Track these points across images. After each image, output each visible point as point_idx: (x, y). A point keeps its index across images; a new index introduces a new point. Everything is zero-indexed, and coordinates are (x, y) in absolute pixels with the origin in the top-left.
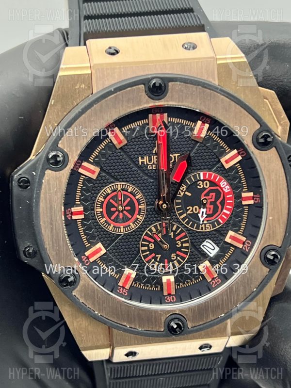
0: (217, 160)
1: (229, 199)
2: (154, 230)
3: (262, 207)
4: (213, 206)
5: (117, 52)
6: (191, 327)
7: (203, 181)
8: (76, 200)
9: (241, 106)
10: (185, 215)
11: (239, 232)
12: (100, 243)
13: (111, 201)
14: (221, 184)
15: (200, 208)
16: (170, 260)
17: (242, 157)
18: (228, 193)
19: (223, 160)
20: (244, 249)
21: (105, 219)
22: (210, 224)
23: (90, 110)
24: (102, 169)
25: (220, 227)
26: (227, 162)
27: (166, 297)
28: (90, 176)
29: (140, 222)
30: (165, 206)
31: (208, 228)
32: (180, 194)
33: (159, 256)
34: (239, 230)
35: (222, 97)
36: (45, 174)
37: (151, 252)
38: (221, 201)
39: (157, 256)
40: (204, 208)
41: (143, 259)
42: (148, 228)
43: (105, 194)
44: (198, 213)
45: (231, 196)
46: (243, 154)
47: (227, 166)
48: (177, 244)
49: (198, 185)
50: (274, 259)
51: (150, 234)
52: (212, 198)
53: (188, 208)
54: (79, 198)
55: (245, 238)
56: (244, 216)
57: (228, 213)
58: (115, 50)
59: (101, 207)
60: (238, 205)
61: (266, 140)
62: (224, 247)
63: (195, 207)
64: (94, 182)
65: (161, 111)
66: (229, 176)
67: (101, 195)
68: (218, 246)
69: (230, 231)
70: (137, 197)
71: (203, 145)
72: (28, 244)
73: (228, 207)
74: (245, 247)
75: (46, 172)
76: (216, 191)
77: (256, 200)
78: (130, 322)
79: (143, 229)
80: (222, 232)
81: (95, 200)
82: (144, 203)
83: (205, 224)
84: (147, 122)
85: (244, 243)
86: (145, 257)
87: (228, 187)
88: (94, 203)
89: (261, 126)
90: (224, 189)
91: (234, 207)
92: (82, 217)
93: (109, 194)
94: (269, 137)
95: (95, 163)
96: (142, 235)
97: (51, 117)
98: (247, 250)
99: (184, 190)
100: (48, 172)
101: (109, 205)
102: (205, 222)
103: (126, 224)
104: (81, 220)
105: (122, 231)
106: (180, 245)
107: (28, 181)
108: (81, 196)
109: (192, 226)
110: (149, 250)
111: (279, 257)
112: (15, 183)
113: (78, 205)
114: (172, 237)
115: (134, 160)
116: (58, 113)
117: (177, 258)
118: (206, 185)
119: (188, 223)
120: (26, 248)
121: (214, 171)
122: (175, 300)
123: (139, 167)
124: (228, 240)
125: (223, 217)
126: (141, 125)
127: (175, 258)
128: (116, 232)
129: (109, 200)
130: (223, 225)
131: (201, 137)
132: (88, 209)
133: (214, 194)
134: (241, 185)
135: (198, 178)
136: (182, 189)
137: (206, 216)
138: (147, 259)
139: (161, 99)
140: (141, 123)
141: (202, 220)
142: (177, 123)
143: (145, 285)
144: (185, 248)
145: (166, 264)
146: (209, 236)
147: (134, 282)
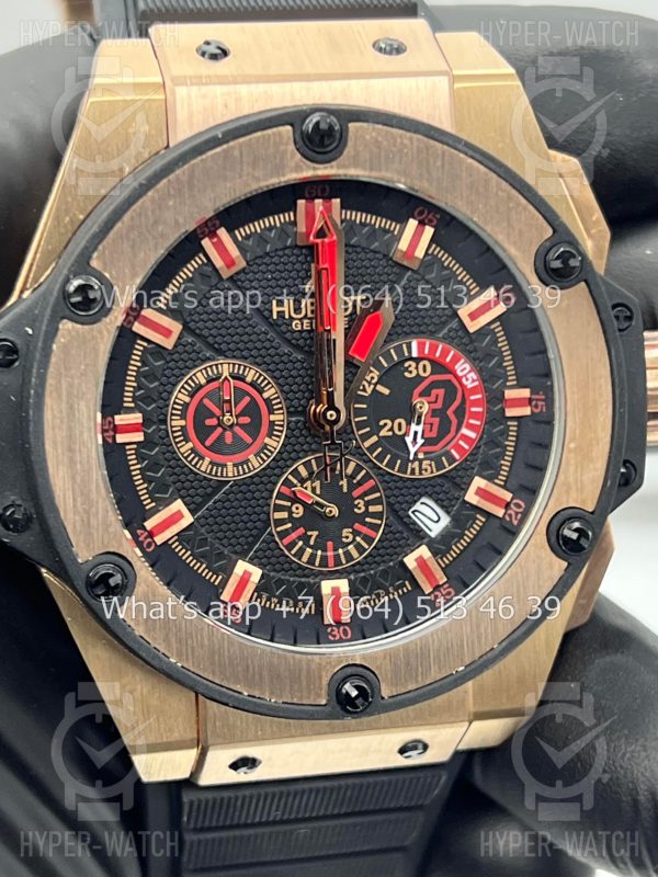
1: (476, 403)
2: (304, 472)
3: (550, 422)
4: (437, 419)
5: (225, 53)
6: (390, 697)
7: (417, 360)
8: (125, 399)
9: (511, 184)
10: (374, 439)
11: (496, 481)
12: (179, 501)
13: (206, 401)
14: (458, 368)
15: (409, 424)
16: (339, 544)
18: (474, 391)
19: (464, 312)
20: (508, 519)
21: (190, 445)
22: (431, 460)
23: (165, 181)
24: (186, 327)
25: (454, 469)
26: (473, 316)
27: (329, 630)
28: (158, 342)
29: (272, 453)
30: (331, 415)
31: (426, 470)
32: (364, 390)
33: (315, 533)
34: (496, 476)
35: (470, 160)
36: (57, 329)
37: (296, 523)
38: (458, 408)
39: (309, 533)
40: (417, 424)
41: (277, 539)
42: (289, 467)
43: (193, 385)
44: (405, 435)
45: (479, 396)
47: (472, 327)
48: (356, 506)
49: (407, 369)
50: (579, 538)
51: (295, 481)
52: (436, 402)
53: (382, 423)
54: (131, 394)
55: (511, 495)
56: (507, 443)
57: (473, 435)
58: (219, 48)
59: (183, 417)
60: (496, 419)
61: (565, 262)
62: (463, 515)
63: (397, 421)
64: (168, 358)
65: (326, 194)
66: (475, 350)
67: (183, 387)
68: (448, 513)
69: (477, 478)
70: (266, 395)
71: (419, 278)
72: (13, 498)
73: (472, 421)
74: (510, 516)
75: (61, 326)
76: (447, 385)
77: (536, 406)
78: (249, 683)
79: (276, 471)
80: (458, 480)
81: (169, 399)
82: (281, 408)
83: (421, 461)
84: (292, 219)
85: (507, 506)
86: (283, 535)
87: (473, 375)
88: (168, 406)
89: (554, 232)
90: (464, 380)
91: (486, 423)
92: (139, 437)
93: (200, 387)
94: (573, 256)
96: (275, 484)
97: (70, 200)
98: (515, 523)
99: (374, 381)
100: (66, 326)
101: (202, 413)
102: (421, 456)
103: (239, 458)
104: (135, 446)
105: (230, 474)
106: (363, 509)
107: (13, 350)
108: (136, 389)
109: (391, 464)
110: (290, 519)
111: (590, 534)
113: (129, 410)
114: (345, 490)
117: (354, 540)
118: (425, 371)
119: (380, 458)
120: (6, 509)
121: (443, 338)
122: (349, 636)
123: (273, 325)
124: (471, 497)
125: (460, 446)
126: (278, 225)
127: (350, 539)
128: (217, 475)
129: (201, 400)
130: (461, 463)
131: (416, 258)
132: (155, 420)
133: (441, 392)
134: (502, 371)
135: (406, 354)
136: (368, 378)
137: (423, 441)
138: (286, 541)
139: (329, 162)
140: (277, 220)
141: (413, 450)
142: (361, 223)
143: (280, 602)
144: (374, 515)
145: (330, 554)
146: (429, 490)
147: (255, 594)
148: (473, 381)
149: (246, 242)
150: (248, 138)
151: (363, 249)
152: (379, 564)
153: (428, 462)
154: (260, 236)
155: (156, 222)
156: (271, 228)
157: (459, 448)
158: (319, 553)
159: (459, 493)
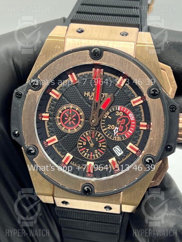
0: (129, 101)
1: (133, 124)
2: (87, 134)
4: (123, 127)
6: (97, 193)
7: (119, 111)
8: (46, 110)
9: (143, 71)
10: (106, 129)
12: (55, 136)
13: (65, 113)
14: (130, 115)
15: (115, 127)
16: (94, 153)
17: (143, 101)
18: (133, 121)
19: (132, 101)
21: (60, 123)
22: (120, 137)
23: (57, 60)
24: (63, 95)
25: (125, 140)
26: (134, 103)
27: (87, 174)
28: (55, 98)
29: (80, 128)
30: (93, 121)
31: (118, 139)
32: (105, 117)
33: (88, 150)
34: (136, 143)
35: (133, 64)
36: (28, 91)
37: (84, 146)
38: (129, 124)
39: (87, 149)
40: (117, 127)
41: (78, 149)
42: (84, 132)
43: (63, 109)
44: (114, 129)
45: (134, 123)
46: (144, 99)
47: (134, 105)
48: (99, 145)
49: (116, 113)
50: (149, 162)
51: (85, 136)
52: (123, 122)
53: (108, 125)
55: (138, 149)
56: (140, 136)
57: (131, 132)
58: (81, 30)
59: (60, 116)
60: (137, 129)
61: (154, 92)
63: (112, 126)
64: (58, 102)
65: (100, 68)
66: (134, 111)
67: (60, 109)
68: (123, 151)
69: (130, 143)
70: (80, 114)
71: (122, 91)
72: (16, 129)
73: (131, 129)
74: (137, 154)
76: (126, 119)
77: (148, 127)
79: (81, 133)
80: (126, 143)
81: (57, 111)
82: (84, 118)
83: (117, 137)
84: (91, 73)
85: (137, 151)
87: (133, 117)
88: (56, 113)
90: (131, 118)
91: (135, 130)
92: (48, 119)
93: (65, 110)
94: (156, 91)
95: (60, 91)
96: (80, 136)
97: (39, 62)
98: (138, 156)
99: (108, 115)
100: (30, 90)
101: (64, 116)
102: (117, 135)
103: (72, 128)
104: (47, 121)
105: (69, 132)
106: (101, 146)
107: (21, 95)
108: (49, 108)
109: (109, 136)
110: (82, 145)
112: (14, 94)
113: (46, 113)
114: (97, 140)
115: (82, 93)
116: (43, 60)
117: (98, 153)
118: (121, 114)
119: (107, 134)
120: (14, 131)
121: (127, 107)
122: (92, 176)
123: (84, 97)
124: (128, 148)
125: (128, 134)
126: (88, 74)
127: (97, 153)
128: (66, 131)
130: (127, 139)
131: (121, 86)
132: (52, 116)
133: (124, 120)
134: (141, 118)
135: (117, 109)
136: (106, 114)
137: (118, 131)
138: (81, 150)
139: (98, 60)
140: (88, 73)
141: (115, 133)
142: (109, 76)
143: (77, 165)
144: (103, 148)
145: (91, 155)
146: (118, 144)
147: (71, 162)
148: (133, 119)
149: (80, 77)
150: (78, 52)
152: (103, 160)
154: (83, 76)
155: (54, 69)
156: (86, 74)
157: (127, 135)
158: (88, 155)
159: (125, 146)
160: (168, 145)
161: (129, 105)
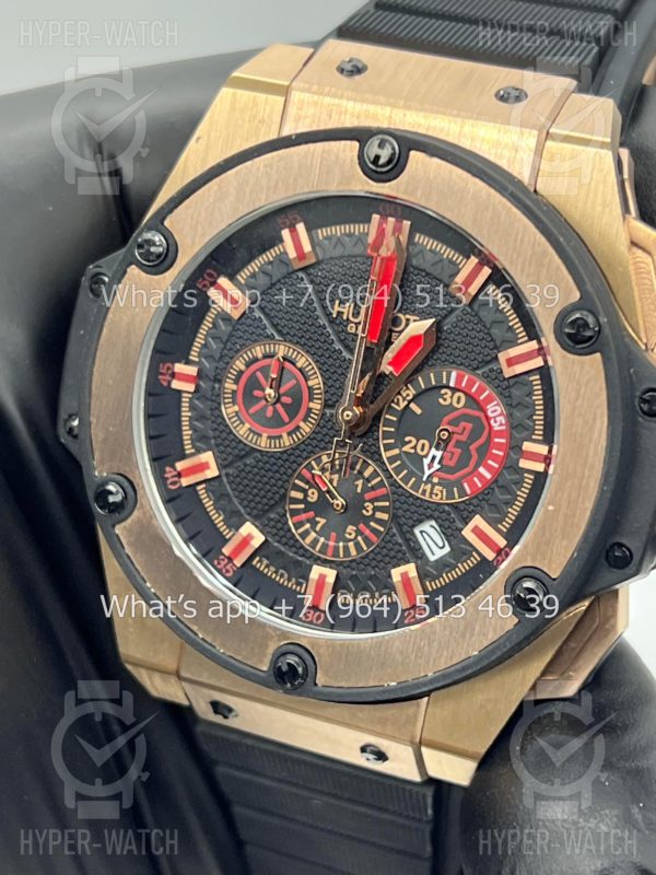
0: (493, 353)
1: (499, 446)
4: (459, 450)
5: (359, 71)
6: (324, 686)
8: (192, 353)
10: (396, 451)
12: (211, 453)
13: (259, 374)
14: (490, 408)
15: (430, 447)
16: (341, 537)
17: (543, 361)
18: (500, 434)
19: (502, 357)
20: (496, 563)
22: (444, 487)
25: (463, 502)
26: (510, 362)
29: (303, 436)
30: (348, 416)
31: (437, 495)
32: (398, 404)
33: (322, 521)
34: (501, 521)
35: (514, 210)
36: (125, 272)
37: (309, 506)
38: (482, 446)
39: (317, 519)
40: (437, 449)
41: (288, 516)
42: (314, 454)
43: (251, 356)
44: (426, 456)
45: (503, 441)
48: (365, 508)
49: (442, 396)
51: (316, 468)
52: (462, 434)
53: (407, 439)
54: (198, 350)
55: (505, 542)
56: (519, 493)
57: (488, 476)
58: (355, 65)
59: (236, 382)
60: (512, 467)
61: (578, 329)
62: (461, 548)
63: (422, 441)
64: (236, 328)
65: (399, 214)
66: (509, 396)
67: (241, 356)
68: (450, 543)
69: (477, 516)
70: (310, 383)
71: (473, 313)
74: (498, 561)
75: (129, 270)
76: (476, 421)
78: (205, 628)
79: (302, 454)
80: (464, 514)
81: (228, 363)
82: (320, 399)
83: (433, 485)
84: (366, 231)
85: (499, 552)
86: (294, 513)
87: (502, 419)
88: (225, 368)
89: (582, 297)
90: (492, 422)
91: (504, 468)
92: (191, 388)
93: (256, 360)
95: (247, 287)
96: (300, 465)
99: (409, 398)
100: (133, 270)
101: (252, 384)
102: (435, 480)
103: (274, 432)
104: (188, 395)
105: (263, 445)
106: (371, 513)
108: (203, 346)
109: (406, 480)
110: (305, 501)
112: (85, 281)
113: (188, 362)
114: (359, 490)
117: (356, 538)
118: (458, 402)
119: (398, 470)
121: (482, 375)
122: (320, 622)
123: (332, 322)
124: (468, 533)
126: (357, 233)
127: (352, 537)
128: (251, 441)
129: (255, 372)
130: (472, 499)
131: (469, 294)
132: (210, 378)
133: (470, 426)
134: (531, 424)
135: (444, 382)
136: (404, 394)
137: (439, 466)
139: (384, 182)
140: (357, 229)
141: (427, 472)
142: (431, 250)
143: (276, 572)
144: (379, 522)
145: (332, 543)
146: (436, 514)
147: (258, 559)
148: (501, 425)
149: (327, 242)
151: (428, 274)
152: (373, 568)
153: (441, 488)
154: (339, 239)
156: (349, 235)
157: (473, 484)
158: (322, 540)
159: (460, 525)
160: (614, 544)
161: (492, 370)
